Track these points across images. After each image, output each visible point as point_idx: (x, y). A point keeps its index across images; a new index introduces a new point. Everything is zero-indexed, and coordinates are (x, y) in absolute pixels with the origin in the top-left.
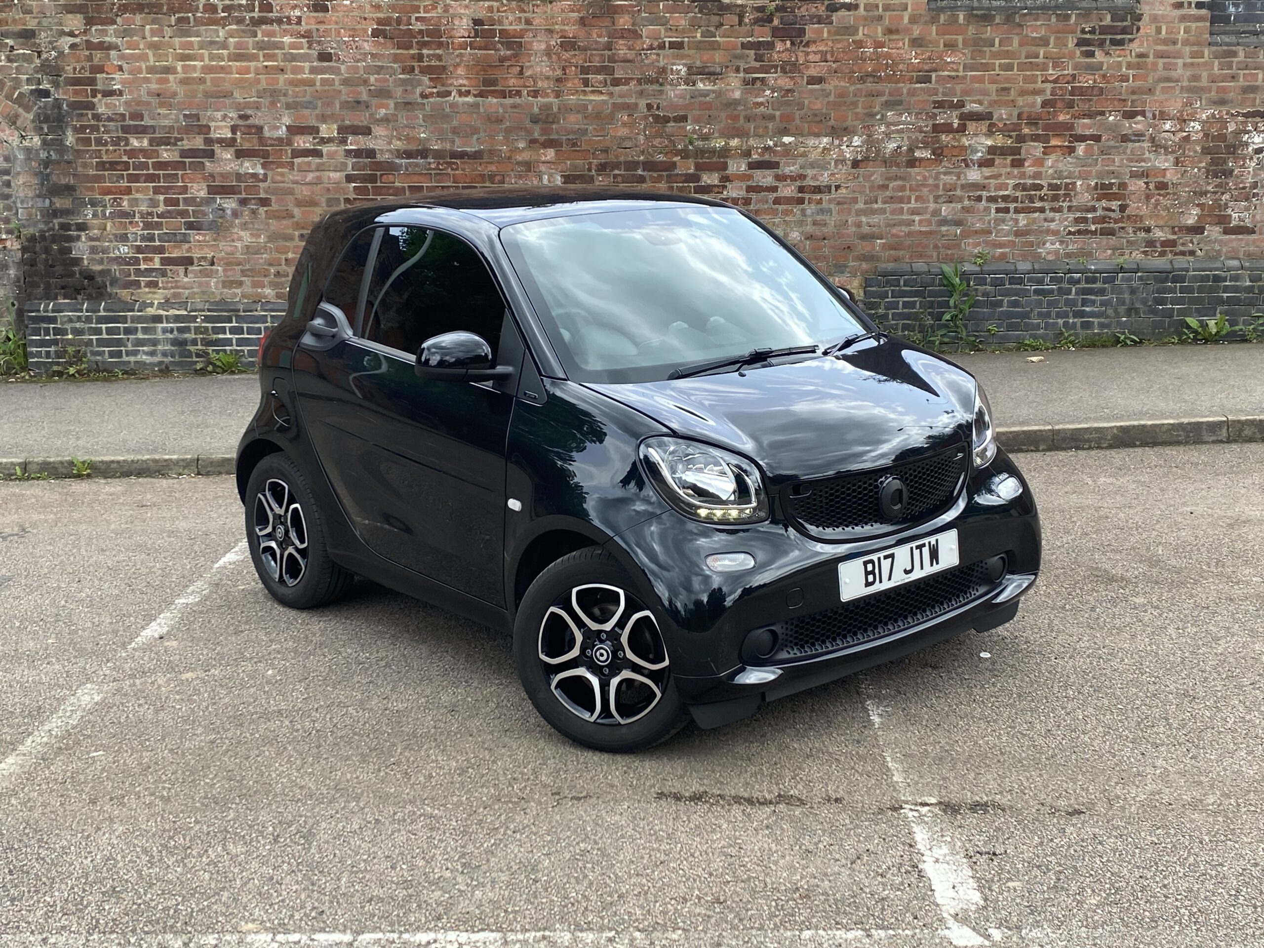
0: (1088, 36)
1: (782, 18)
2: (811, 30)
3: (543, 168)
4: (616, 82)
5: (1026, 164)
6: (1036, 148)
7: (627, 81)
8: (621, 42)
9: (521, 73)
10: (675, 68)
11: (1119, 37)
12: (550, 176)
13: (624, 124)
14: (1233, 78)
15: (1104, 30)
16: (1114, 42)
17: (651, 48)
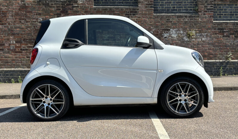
0: (127, 13)
1: (62, 9)
2: (69, 12)
3: (11, 40)
4: (27, 22)
5: (116, 40)
6: (118, 37)
7: (29, 22)
8: (28, 13)
9: (6, 20)
10: (40, 19)
11: (134, 13)
12: (13, 41)
13: (29, 31)
14: (159, 22)
15: (131, 12)
16: (134, 15)
17: (34, 15)
